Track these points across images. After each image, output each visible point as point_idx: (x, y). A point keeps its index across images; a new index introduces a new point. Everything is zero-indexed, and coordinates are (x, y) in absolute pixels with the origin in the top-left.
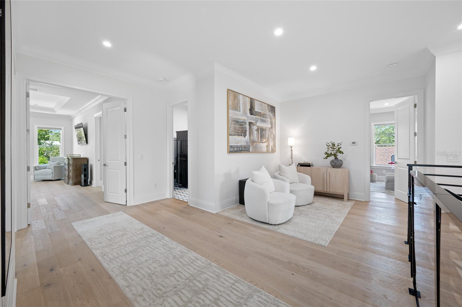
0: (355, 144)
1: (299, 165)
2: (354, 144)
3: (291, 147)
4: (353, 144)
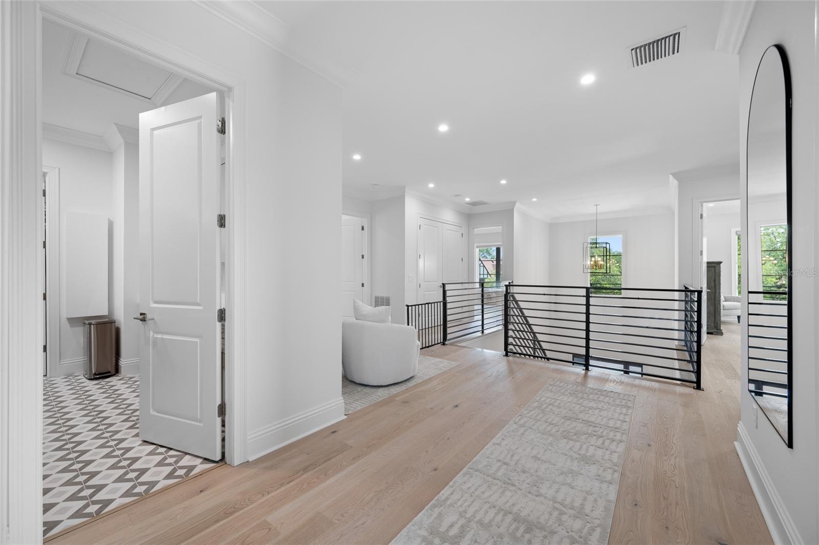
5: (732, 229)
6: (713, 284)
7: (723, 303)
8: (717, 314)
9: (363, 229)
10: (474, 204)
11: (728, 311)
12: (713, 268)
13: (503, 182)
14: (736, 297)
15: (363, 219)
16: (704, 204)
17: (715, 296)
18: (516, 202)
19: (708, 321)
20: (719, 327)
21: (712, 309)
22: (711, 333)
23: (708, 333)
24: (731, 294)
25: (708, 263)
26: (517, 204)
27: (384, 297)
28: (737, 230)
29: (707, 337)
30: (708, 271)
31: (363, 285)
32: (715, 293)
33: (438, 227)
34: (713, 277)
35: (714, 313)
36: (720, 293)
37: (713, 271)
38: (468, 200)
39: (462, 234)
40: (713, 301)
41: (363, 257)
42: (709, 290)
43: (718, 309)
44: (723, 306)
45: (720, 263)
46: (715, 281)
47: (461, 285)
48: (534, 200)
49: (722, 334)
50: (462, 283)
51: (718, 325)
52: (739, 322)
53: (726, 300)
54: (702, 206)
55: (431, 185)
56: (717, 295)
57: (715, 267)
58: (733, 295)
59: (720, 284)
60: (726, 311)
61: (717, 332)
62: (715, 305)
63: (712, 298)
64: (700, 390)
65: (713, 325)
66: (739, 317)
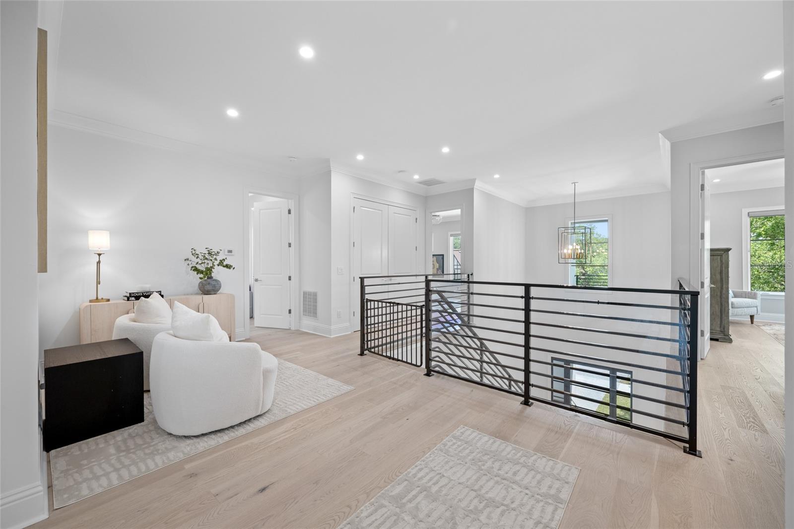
0: (232, 252)
1: (130, 296)
2: (230, 254)
3: (99, 255)
4: (228, 252)
5: (743, 210)
6: (718, 277)
7: (732, 300)
8: (723, 316)
9: (289, 212)
10: (428, 183)
11: (739, 309)
12: (719, 257)
13: (446, 150)
14: (749, 292)
15: (290, 201)
16: (707, 171)
17: (721, 293)
18: (475, 179)
19: (711, 325)
20: (726, 333)
21: (717, 309)
22: (717, 340)
23: (711, 339)
24: (742, 289)
25: (712, 250)
26: (476, 181)
27: (311, 293)
28: (748, 212)
29: (711, 346)
30: (712, 261)
31: (290, 278)
32: (722, 288)
33: (382, 211)
34: (719, 268)
35: (719, 314)
36: (728, 288)
37: (719, 259)
38: (416, 177)
39: (416, 219)
40: (719, 299)
41: (290, 245)
42: (713, 286)
43: (725, 309)
44: (732, 304)
45: (728, 250)
46: (721, 273)
47: (415, 277)
48: (497, 176)
49: (730, 341)
50: (416, 276)
51: (726, 329)
52: (752, 323)
53: (735, 296)
54: (703, 173)
55: (360, 157)
56: (724, 292)
57: (721, 256)
58: (744, 290)
59: (728, 277)
60: (736, 310)
61: (724, 339)
62: (721, 304)
63: (717, 295)
64: (695, 455)
65: (718, 329)
66: (752, 317)
